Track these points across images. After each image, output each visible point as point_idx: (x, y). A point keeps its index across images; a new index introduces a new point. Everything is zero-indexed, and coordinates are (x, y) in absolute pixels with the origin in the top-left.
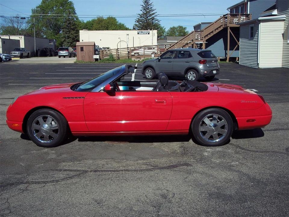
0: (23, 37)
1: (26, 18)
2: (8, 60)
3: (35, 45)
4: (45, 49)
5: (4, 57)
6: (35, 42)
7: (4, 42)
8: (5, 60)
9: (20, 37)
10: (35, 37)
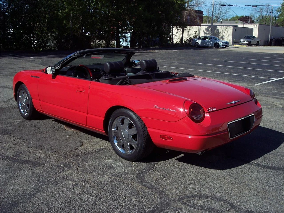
0: (258, 25)
1: (257, 6)
2: (225, 46)
3: (270, 34)
4: (282, 38)
5: (221, 44)
6: (270, 31)
7: (235, 29)
8: (222, 46)
9: (255, 25)
10: (271, 26)
